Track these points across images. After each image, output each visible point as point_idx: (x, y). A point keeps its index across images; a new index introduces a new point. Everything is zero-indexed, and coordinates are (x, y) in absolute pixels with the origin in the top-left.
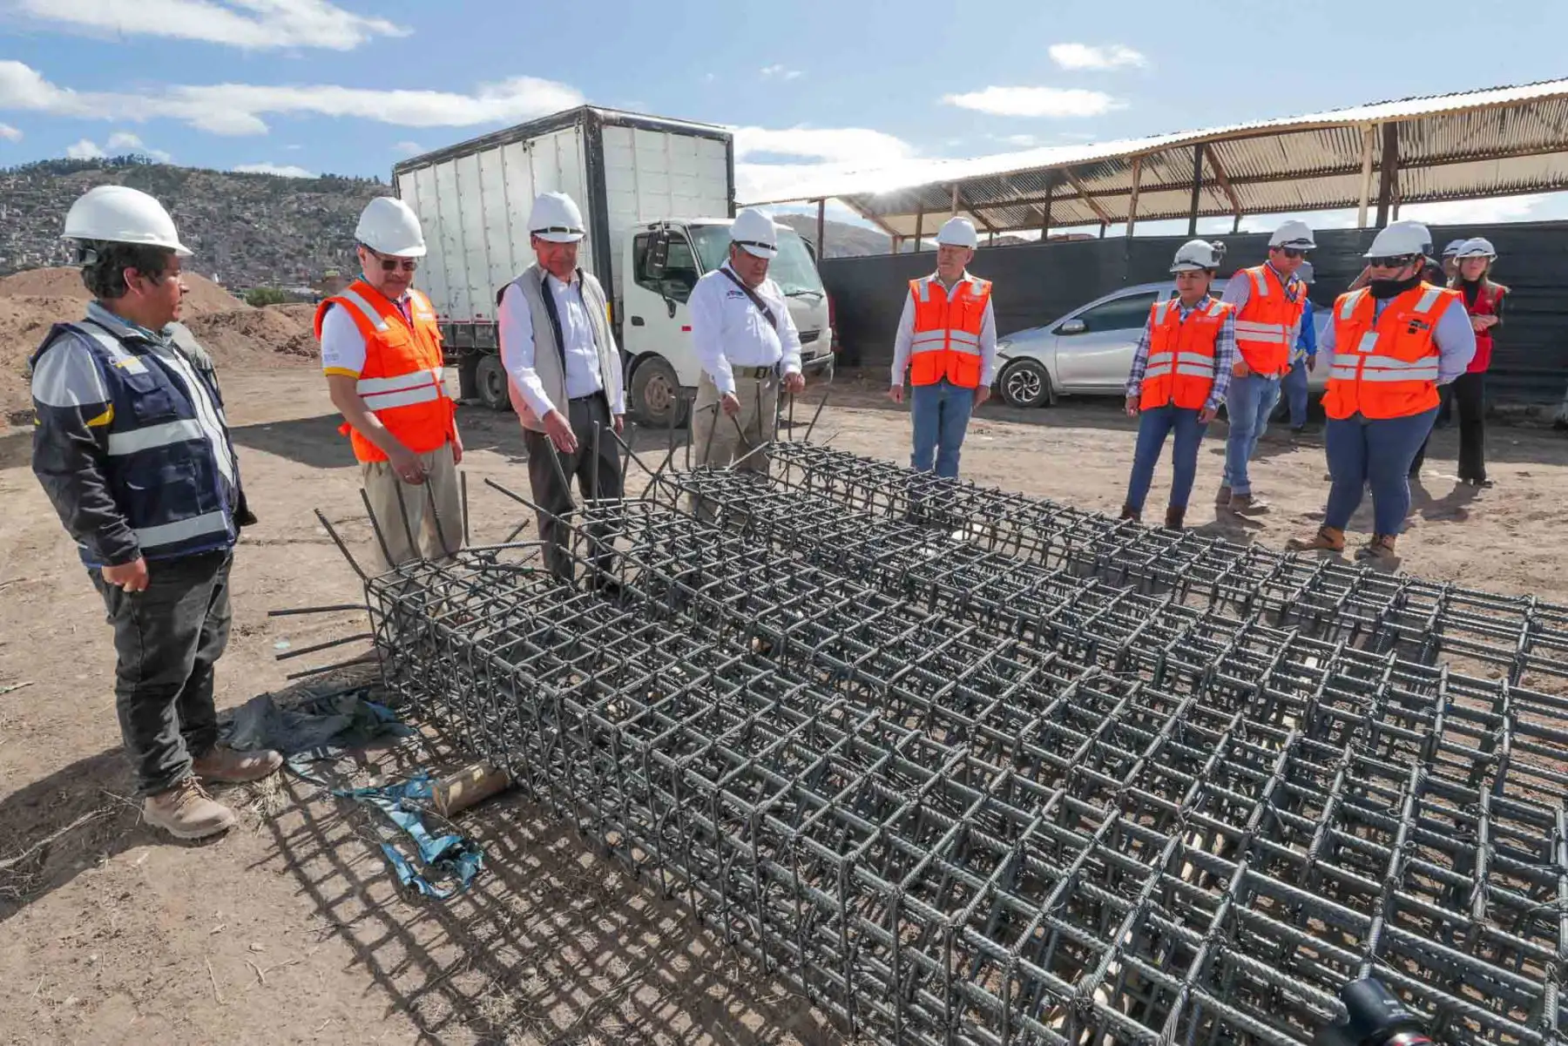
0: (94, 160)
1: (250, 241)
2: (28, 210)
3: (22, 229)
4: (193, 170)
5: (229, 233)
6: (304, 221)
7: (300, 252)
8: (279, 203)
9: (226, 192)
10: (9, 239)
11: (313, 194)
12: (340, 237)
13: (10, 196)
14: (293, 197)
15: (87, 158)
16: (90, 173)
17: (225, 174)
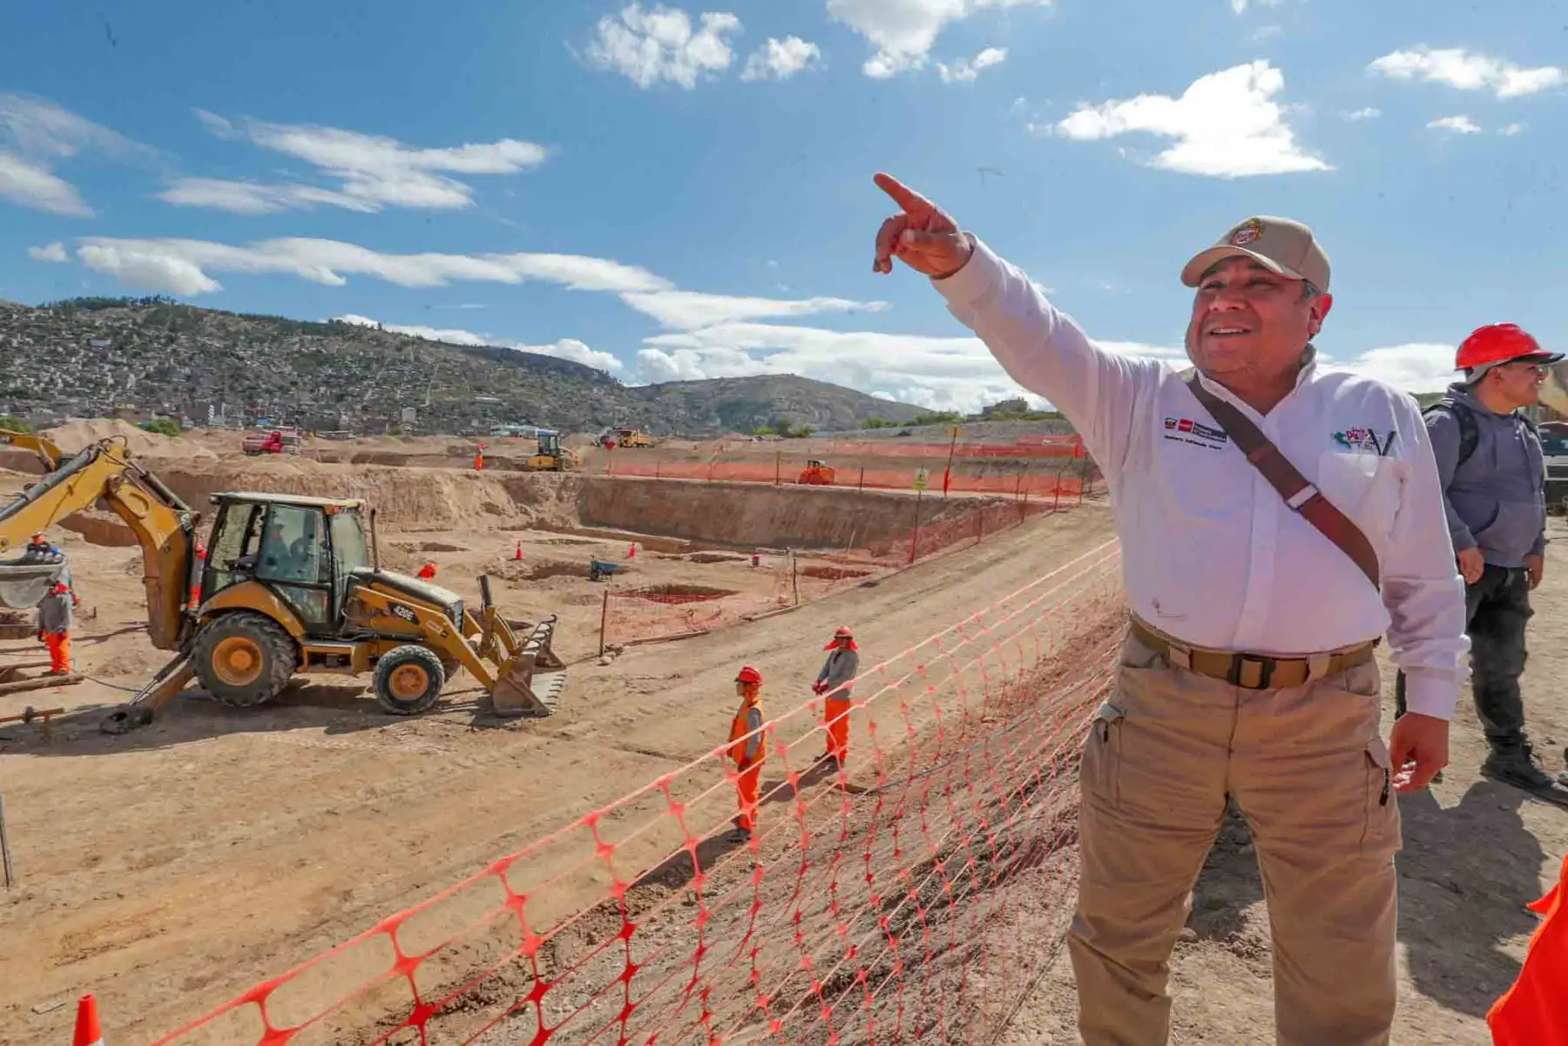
0: (124, 299)
1: (237, 375)
2: (39, 340)
3: (27, 356)
4: (211, 311)
5: (219, 368)
6: (302, 360)
7: (281, 388)
8: (282, 343)
9: (238, 333)
10: (12, 364)
11: (316, 337)
12: (331, 376)
13: (27, 326)
14: (296, 339)
15: (118, 298)
16: (118, 310)
17: (240, 316)
